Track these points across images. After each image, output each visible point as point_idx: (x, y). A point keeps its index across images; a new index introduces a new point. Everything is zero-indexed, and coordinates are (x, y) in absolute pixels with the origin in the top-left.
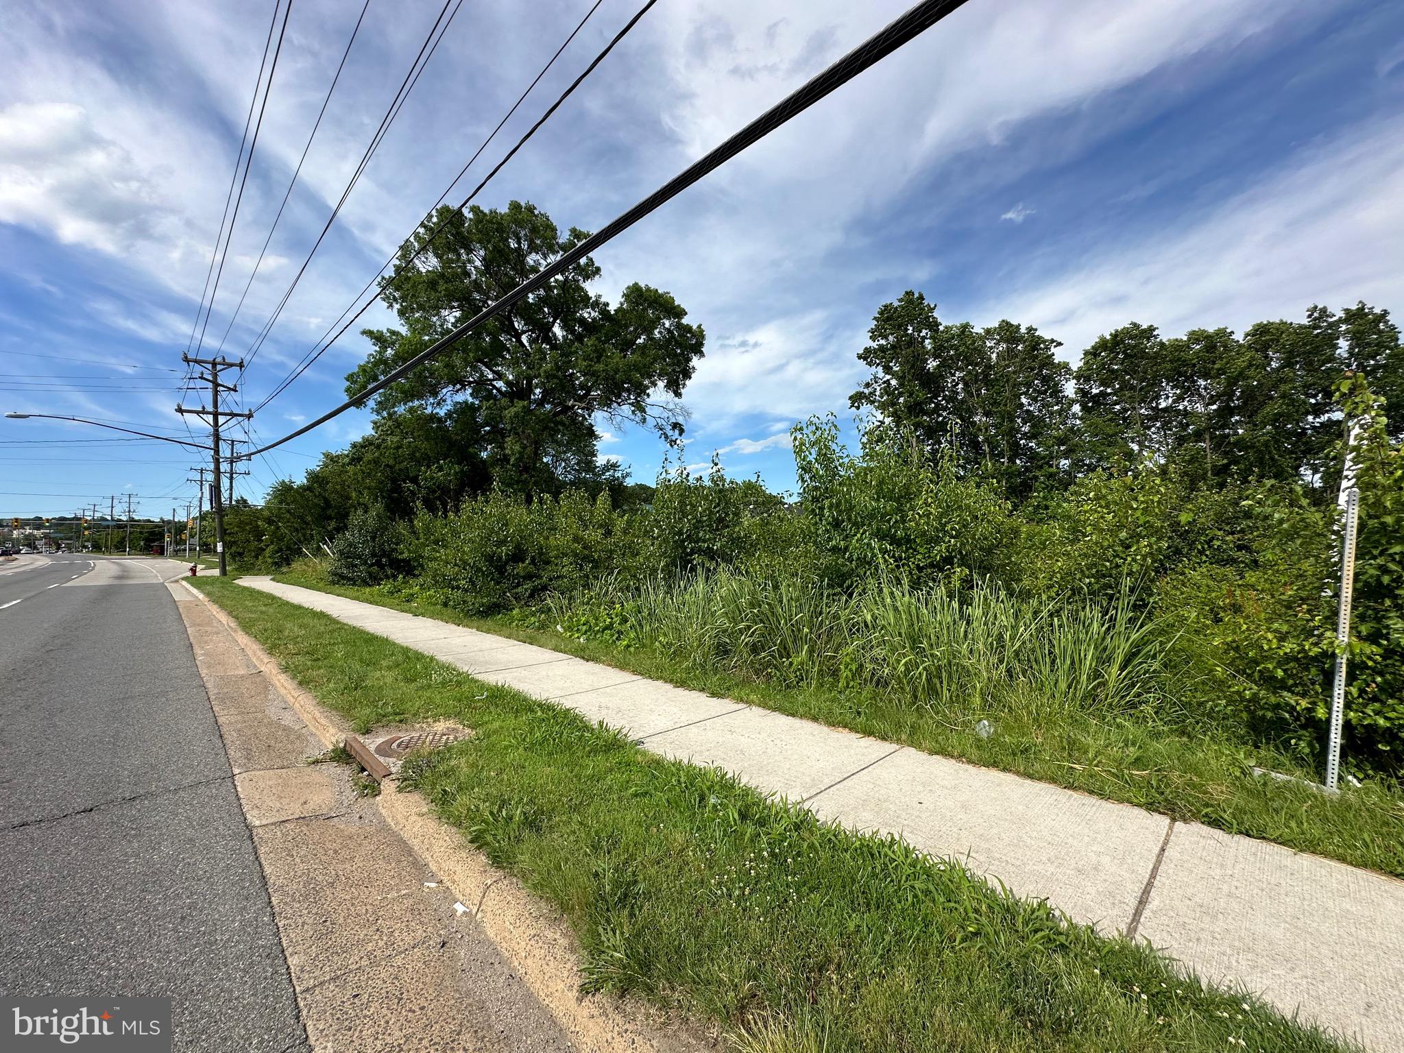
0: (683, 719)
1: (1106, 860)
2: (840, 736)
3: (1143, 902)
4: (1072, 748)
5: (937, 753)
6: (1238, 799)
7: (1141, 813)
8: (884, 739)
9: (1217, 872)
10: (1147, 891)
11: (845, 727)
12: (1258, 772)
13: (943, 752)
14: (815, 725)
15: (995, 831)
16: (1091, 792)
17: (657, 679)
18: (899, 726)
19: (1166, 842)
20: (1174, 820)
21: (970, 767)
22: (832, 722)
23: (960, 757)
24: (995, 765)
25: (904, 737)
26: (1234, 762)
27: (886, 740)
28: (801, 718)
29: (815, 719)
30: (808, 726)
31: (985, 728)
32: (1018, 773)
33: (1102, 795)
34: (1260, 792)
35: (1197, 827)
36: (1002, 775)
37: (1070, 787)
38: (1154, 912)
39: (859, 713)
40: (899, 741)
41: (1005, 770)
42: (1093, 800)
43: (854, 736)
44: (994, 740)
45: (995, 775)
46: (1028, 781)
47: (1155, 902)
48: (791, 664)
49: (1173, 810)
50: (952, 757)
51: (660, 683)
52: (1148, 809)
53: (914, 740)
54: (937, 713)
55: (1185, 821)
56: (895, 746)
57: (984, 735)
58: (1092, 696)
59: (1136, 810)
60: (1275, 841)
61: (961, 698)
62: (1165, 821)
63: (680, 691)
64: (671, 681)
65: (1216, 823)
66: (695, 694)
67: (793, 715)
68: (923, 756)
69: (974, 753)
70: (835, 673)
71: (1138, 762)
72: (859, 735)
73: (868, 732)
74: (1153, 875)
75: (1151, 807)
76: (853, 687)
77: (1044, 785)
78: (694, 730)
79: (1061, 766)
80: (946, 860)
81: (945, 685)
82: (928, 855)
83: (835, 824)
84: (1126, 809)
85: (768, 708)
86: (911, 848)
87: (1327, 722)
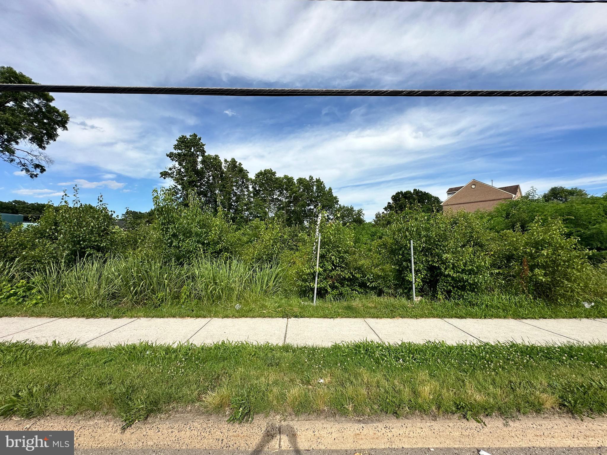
0: (103, 330)
1: (276, 331)
2: (187, 320)
3: (285, 338)
4: (263, 307)
5: (225, 317)
6: (300, 310)
8: (205, 317)
9: (298, 327)
10: (286, 335)
11: (188, 317)
12: (302, 303)
13: (227, 317)
14: (175, 319)
15: (249, 333)
16: (269, 317)
17: (71, 317)
18: (210, 311)
19: (287, 324)
20: (288, 318)
21: (236, 319)
22: (182, 317)
23: (232, 317)
24: (243, 316)
25: (212, 315)
26: (298, 302)
28: (167, 317)
29: (174, 317)
30: (172, 320)
31: (238, 306)
32: (250, 317)
33: (272, 317)
34: (302, 308)
35: (293, 319)
36: (246, 319)
37: (265, 317)
38: (288, 339)
39: (193, 311)
40: (210, 317)
41: (247, 317)
42: (270, 319)
43: (192, 319)
44: (242, 309)
45: (244, 319)
46: (253, 319)
47: (288, 336)
48: (157, 296)
49: (287, 316)
50: (230, 317)
51: (74, 319)
52: (283, 318)
53: (216, 316)
54: (222, 305)
55: (290, 318)
56: (209, 319)
57: (238, 309)
58: (266, 291)
59: (280, 319)
60: (307, 317)
61: (229, 298)
62: (286, 319)
63: (91, 320)
64: (83, 316)
65: (296, 317)
66: (103, 320)
67: (163, 317)
68: (220, 319)
69: (237, 314)
70: (178, 297)
71: (279, 307)
72: (195, 318)
73: (198, 317)
74: (286, 332)
75: (283, 317)
76: (187, 302)
77: (257, 319)
78: (113, 333)
79: (261, 312)
80: (241, 342)
81: (224, 295)
82: (236, 342)
83: (203, 345)
84: (278, 319)
85: (150, 317)
86: (231, 342)
87: (314, 288)
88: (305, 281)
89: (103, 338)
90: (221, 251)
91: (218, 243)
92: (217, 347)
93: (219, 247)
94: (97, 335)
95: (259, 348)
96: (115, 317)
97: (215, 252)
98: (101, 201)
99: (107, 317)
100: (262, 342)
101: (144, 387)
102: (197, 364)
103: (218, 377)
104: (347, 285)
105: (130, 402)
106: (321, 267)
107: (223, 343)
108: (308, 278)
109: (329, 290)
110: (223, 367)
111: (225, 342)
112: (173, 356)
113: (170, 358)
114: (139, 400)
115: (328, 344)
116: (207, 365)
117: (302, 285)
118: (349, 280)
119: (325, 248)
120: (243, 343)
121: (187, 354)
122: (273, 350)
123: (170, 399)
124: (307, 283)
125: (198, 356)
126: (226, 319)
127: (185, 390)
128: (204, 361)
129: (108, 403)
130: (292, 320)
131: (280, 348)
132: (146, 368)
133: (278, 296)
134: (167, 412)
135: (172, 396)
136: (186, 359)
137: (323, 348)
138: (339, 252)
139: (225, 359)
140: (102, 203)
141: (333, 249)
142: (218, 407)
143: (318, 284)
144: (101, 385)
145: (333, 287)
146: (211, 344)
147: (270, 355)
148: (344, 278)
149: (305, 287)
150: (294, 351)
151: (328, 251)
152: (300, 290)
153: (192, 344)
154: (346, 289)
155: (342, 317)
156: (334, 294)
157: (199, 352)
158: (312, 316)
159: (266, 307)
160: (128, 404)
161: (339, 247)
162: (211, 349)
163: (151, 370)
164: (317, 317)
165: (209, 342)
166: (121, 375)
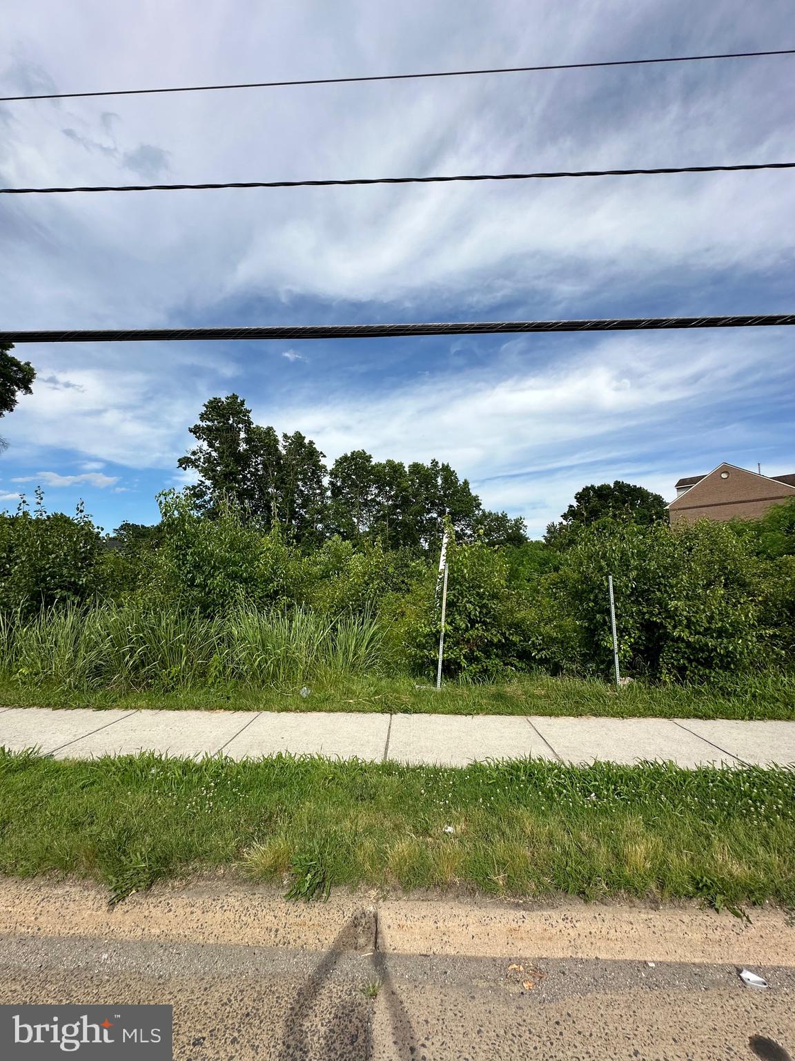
0: (80, 731)
1: (371, 738)
2: (219, 715)
3: (386, 749)
4: (349, 692)
5: (282, 711)
6: (412, 699)
7: (379, 715)
8: (249, 710)
9: (408, 730)
10: (387, 745)
11: (220, 709)
12: (417, 686)
13: (286, 709)
14: (198, 712)
15: (323, 740)
16: (359, 711)
17: (29, 706)
18: (257, 700)
19: (390, 724)
20: (391, 714)
21: (302, 714)
22: (211, 708)
23: (295, 710)
24: (314, 710)
25: (261, 706)
26: (410, 685)
27: (250, 710)
28: (186, 709)
29: (197, 708)
30: (193, 715)
31: (305, 692)
32: (326, 711)
33: (364, 711)
34: (417, 695)
35: (400, 715)
36: (318, 714)
37: (351, 711)
38: (391, 751)
39: (228, 698)
40: (258, 709)
41: (320, 711)
42: (361, 715)
43: (228, 713)
44: (311, 696)
45: (315, 715)
46: (332, 714)
47: (390, 745)
48: (170, 672)
49: (391, 710)
50: (291, 711)
51: (34, 710)
52: (382, 713)
53: (268, 707)
54: (278, 689)
55: (395, 713)
56: (256, 713)
57: (305, 695)
58: (353, 665)
59: (378, 714)
60: (424, 712)
61: (289, 677)
62: (388, 715)
63: (61, 712)
64: (48, 706)
65: (406, 711)
66: (80, 712)
67: (178, 709)
68: (275, 714)
69: (303, 706)
70: (203, 674)
71: (376, 693)
72: (231, 712)
73: (237, 709)
74: (388, 738)
75: (383, 712)
76: (219, 682)
77: (339, 714)
78: (97, 736)
79: (345, 703)
80: (309, 756)
81: (281, 671)
82: (301, 756)
83: (244, 759)
84: (374, 715)
85: (157, 708)
86: (293, 756)
87: (438, 660)
88: (421, 646)
89: (80, 743)
90: (276, 593)
91: (272, 581)
92: (269, 764)
93: (272, 587)
94: (70, 738)
95: (342, 767)
96: (99, 708)
97: (267, 596)
98: (81, 511)
99: (87, 707)
100: (346, 757)
101: (146, 831)
102: (235, 794)
103: (270, 817)
104: (497, 656)
105: (123, 858)
106: (450, 624)
107: (280, 756)
108: (427, 643)
109: (464, 663)
110: (279, 800)
111: (284, 756)
112: (195, 778)
113: (190, 781)
114: (138, 854)
115: (462, 763)
116: (253, 796)
117: (416, 655)
118: (499, 645)
119: (454, 589)
120: (312, 758)
121: (218, 775)
122: (365, 771)
123: (189, 853)
124: (425, 651)
125: (237, 778)
126: (284, 713)
127: (215, 839)
128: (247, 788)
129: (87, 858)
130: (399, 718)
131: (377, 768)
132: (150, 797)
133: (374, 674)
134: (184, 876)
135: (194, 849)
136: (216, 784)
137: (452, 770)
138: (481, 596)
139: (282, 785)
140: (83, 514)
141: (469, 591)
142: (270, 871)
143: (443, 653)
144: (76, 825)
145: (471, 659)
146: (259, 758)
147: (359, 780)
148: (491, 643)
149: (422, 657)
150: (401, 774)
151: (461, 594)
152: (412, 663)
153: (226, 757)
154: (494, 663)
155: (486, 714)
156: (473, 671)
157: (238, 773)
158: (434, 711)
159: (353, 693)
160: (120, 861)
161: (480, 587)
162: (258, 766)
163: (159, 802)
164: (443, 713)
165: (256, 754)
166: (108, 810)
